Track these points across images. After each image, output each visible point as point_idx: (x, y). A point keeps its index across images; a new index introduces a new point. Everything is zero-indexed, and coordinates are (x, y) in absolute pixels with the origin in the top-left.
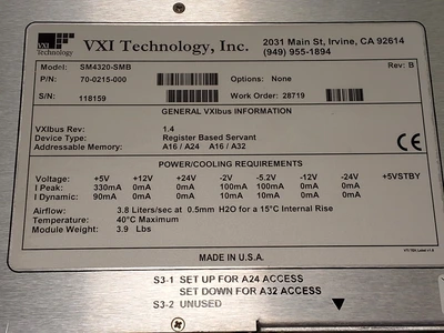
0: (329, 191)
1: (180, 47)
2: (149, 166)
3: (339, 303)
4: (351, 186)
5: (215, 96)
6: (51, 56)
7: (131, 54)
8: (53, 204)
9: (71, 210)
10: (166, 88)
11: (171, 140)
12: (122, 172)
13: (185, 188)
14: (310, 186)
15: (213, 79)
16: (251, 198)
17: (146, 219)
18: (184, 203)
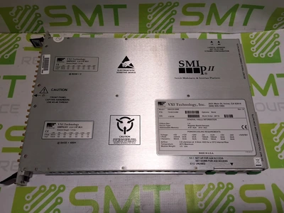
0: (227, 138)
1: (190, 105)
3: (232, 164)
4: (232, 137)
5: (199, 116)
6: (161, 107)
7: (179, 106)
8: (165, 141)
9: (169, 142)
10: (187, 114)
11: (190, 126)
13: (194, 137)
14: (223, 137)
15: (198, 112)
16: (209, 140)
17: (186, 144)
18: (195, 141)
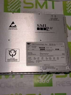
2: (39, 56)
12: (36, 57)
